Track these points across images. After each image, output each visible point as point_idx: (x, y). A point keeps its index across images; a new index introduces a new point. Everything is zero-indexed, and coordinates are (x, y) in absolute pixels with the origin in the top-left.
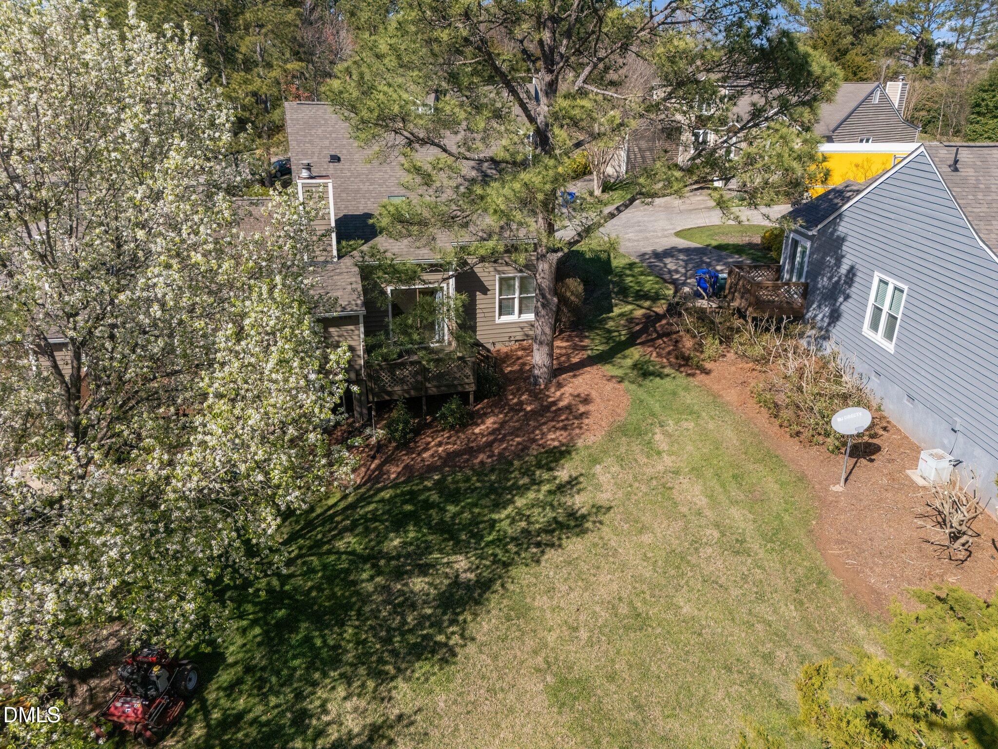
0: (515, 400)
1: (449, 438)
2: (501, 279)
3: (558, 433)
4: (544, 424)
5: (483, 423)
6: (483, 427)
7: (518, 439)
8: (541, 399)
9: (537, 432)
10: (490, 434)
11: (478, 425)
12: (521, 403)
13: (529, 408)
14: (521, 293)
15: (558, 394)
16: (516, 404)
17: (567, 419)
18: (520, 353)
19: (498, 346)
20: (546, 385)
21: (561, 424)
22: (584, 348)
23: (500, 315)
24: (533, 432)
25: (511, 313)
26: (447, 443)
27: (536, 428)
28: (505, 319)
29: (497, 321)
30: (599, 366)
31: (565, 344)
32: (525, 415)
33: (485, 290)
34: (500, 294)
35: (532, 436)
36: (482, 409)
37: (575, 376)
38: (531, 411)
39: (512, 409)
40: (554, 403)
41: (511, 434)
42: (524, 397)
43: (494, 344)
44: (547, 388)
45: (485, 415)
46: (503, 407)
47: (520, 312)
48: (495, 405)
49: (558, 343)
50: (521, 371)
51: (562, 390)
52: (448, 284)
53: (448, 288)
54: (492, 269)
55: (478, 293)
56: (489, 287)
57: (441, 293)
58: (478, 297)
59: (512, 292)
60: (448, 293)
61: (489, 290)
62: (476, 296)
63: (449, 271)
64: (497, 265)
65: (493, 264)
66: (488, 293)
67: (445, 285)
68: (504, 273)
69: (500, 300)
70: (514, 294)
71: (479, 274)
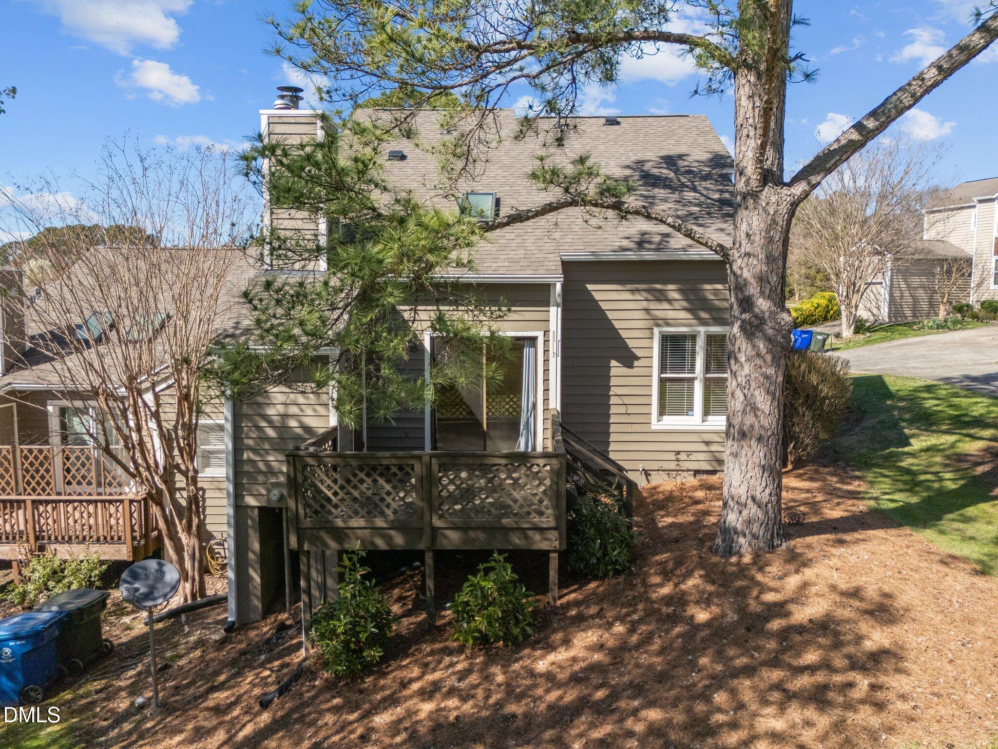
0: (666, 590)
1: (463, 675)
2: (665, 339)
3: (795, 713)
4: (749, 671)
5: (567, 642)
6: (561, 655)
7: (654, 715)
8: (742, 593)
9: (720, 698)
10: (576, 679)
11: (551, 648)
12: (679, 600)
13: (702, 616)
14: (707, 370)
15: (793, 581)
16: (668, 600)
17: (826, 665)
18: (700, 494)
19: (657, 480)
20: (757, 556)
21: (804, 681)
22: (855, 495)
23: (662, 412)
24: (705, 696)
25: (688, 410)
26: (452, 692)
27: (718, 682)
28: (671, 422)
29: (655, 425)
30: (907, 530)
31: (806, 485)
32: (688, 636)
33: (628, 359)
34: (663, 368)
35: (700, 707)
36: (577, 603)
37: (841, 542)
38: (708, 624)
39: (651, 613)
40: (779, 609)
41: (637, 689)
42: (690, 583)
43: (647, 473)
44: (760, 564)
45: (580, 621)
46: (632, 604)
47: (706, 412)
48: (612, 598)
49: (789, 481)
50: (697, 524)
51: (808, 573)
52: (546, 332)
53: (546, 341)
54: (641, 315)
55: (613, 363)
56: (638, 353)
57: (532, 350)
58: (613, 372)
59: (688, 366)
60: (546, 351)
61: (638, 358)
62: (609, 368)
63: (548, 306)
64: (653, 305)
65: (644, 304)
66: (636, 363)
67: (540, 334)
68: (668, 325)
69: (662, 381)
70: (692, 370)
71: (617, 325)
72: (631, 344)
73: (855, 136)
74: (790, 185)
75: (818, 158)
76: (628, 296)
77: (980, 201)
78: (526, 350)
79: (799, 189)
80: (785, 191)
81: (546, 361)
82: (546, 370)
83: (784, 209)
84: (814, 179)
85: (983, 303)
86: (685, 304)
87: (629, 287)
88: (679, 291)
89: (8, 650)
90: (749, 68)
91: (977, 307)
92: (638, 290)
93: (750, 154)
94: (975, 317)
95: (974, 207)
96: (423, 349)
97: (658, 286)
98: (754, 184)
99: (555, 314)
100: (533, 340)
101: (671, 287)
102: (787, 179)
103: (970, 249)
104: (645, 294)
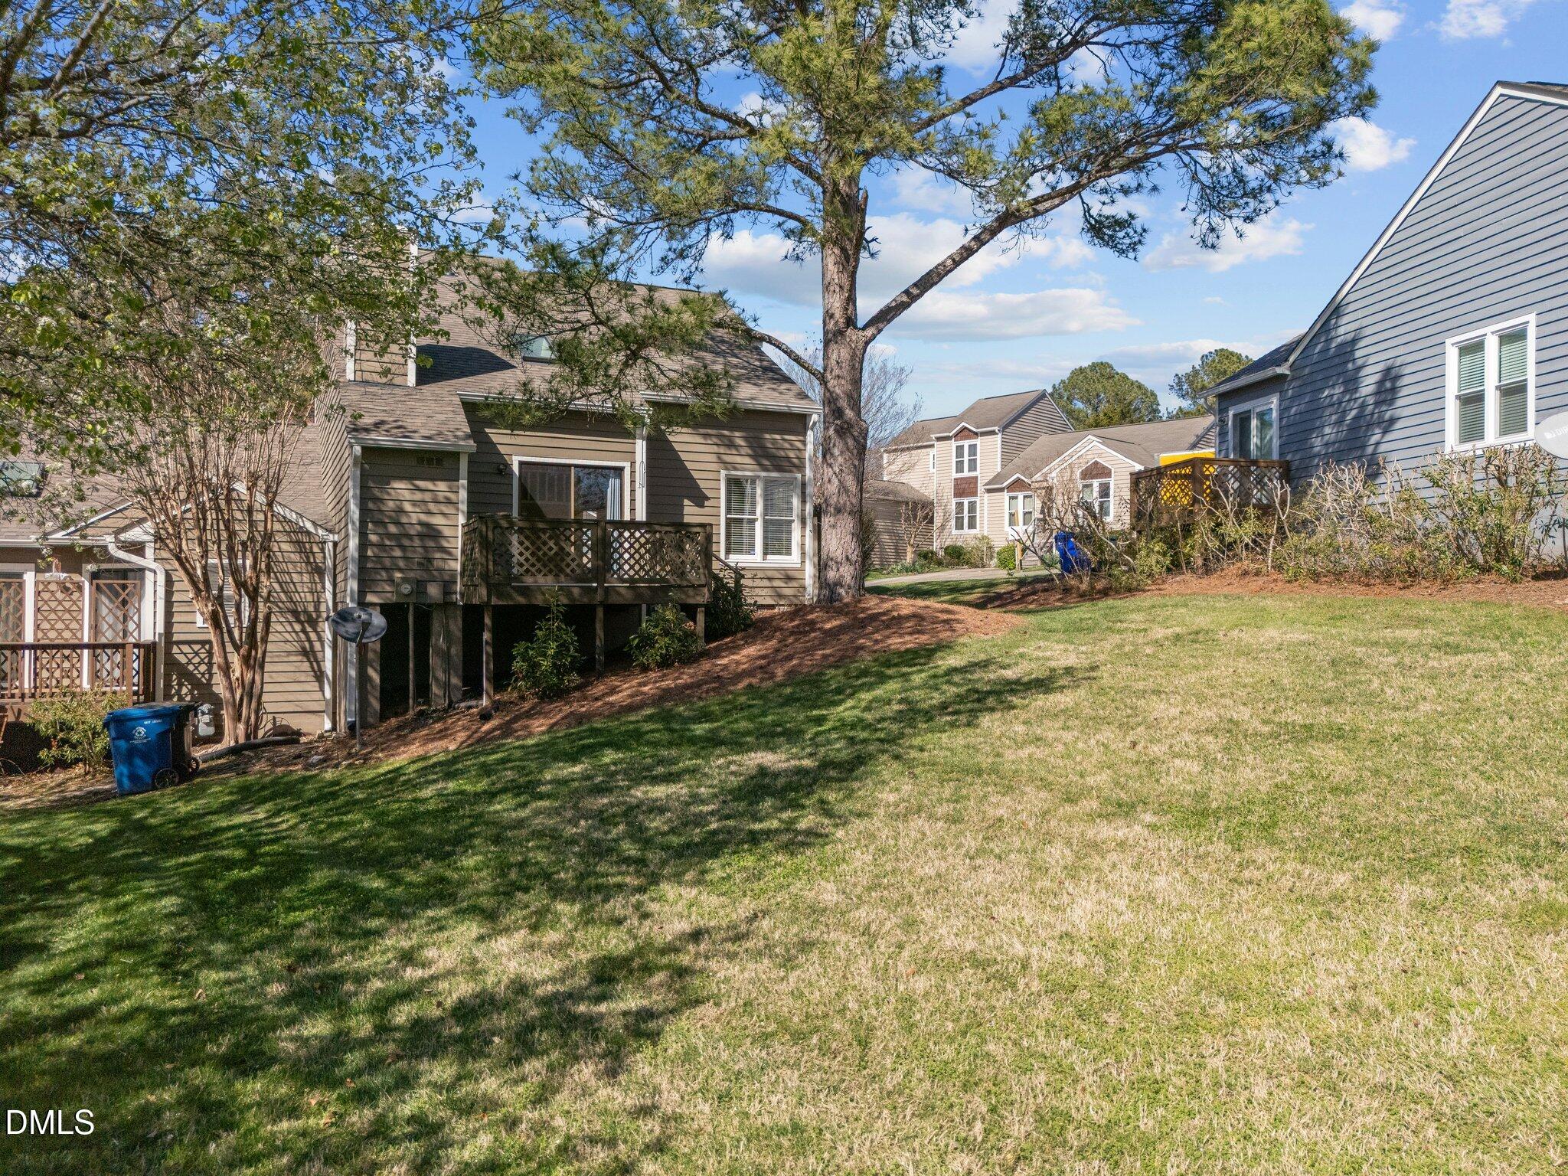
2: (731, 481)
14: (766, 512)
23: (729, 550)
25: (751, 548)
28: (736, 560)
33: (700, 499)
34: (729, 509)
52: (633, 463)
53: (633, 472)
54: (713, 458)
55: (686, 502)
56: (708, 493)
57: (618, 481)
58: (686, 510)
59: (747, 506)
60: (633, 482)
61: (708, 498)
62: (683, 506)
63: (635, 438)
64: (722, 450)
65: (715, 449)
66: (707, 503)
67: (627, 465)
68: (735, 469)
69: (729, 522)
70: (753, 512)
71: (689, 466)
72: (702, 484)
73: (905, 299)
74: (864, 328)
75: (881, 311)
76: (699, 439)
77: (939, 439)
78: (611, 481)
79: (869, 332)
80: (861, 333)
81: (633, 491)
82: (633, 500)
83: (861, 345)
84: (881, 325)
85: (946, 549)
86: (750, 452)
87: (702, 431)
88: (745, 438)
89: (142, 730)
90: (835, 243)
91: (941, 553)
92: (710, 435)
93: (837, 305)
94: (940, 563)
95: (932, 446)
96: (512, 473)
97: (726, 433)
98: (841, 325)
99: (640, 447)
100: (619, 471)
101: (737, 434)
102: (860, 324)
103: (929, 491)
104: (715, 440)
